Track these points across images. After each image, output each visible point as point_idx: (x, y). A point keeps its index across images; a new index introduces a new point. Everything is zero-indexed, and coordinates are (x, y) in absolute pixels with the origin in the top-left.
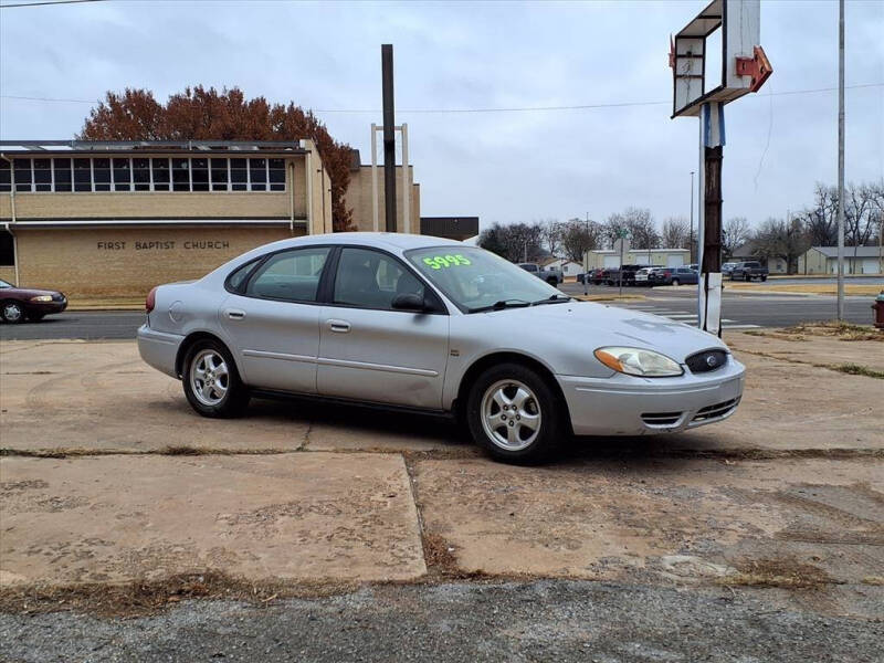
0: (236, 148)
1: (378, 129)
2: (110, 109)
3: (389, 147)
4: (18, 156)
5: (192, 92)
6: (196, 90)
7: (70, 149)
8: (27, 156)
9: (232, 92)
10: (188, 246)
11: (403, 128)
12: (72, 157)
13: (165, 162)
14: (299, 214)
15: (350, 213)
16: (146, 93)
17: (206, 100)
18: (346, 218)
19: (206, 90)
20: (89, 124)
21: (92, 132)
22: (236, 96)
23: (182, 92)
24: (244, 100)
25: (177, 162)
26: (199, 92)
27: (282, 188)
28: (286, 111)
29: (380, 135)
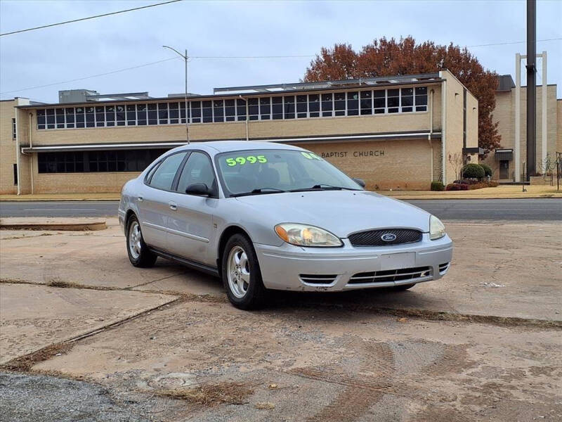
0: (393, 82)
1: (523, 57)
2: (324, 60)
3: (531, 71)
4: (251, 97)
5: (379, 42)
6: (381, 41)
7: (283, 90)
8: (255, 97)
9: (407, 39)
10: (356, 154)
11: (544, 55)
12: (283, 95)
13: (342, 95)
14: (436, 128)
15: (496, 125)
16: (347, 46)
17: (388, 48)
18: (492, 129)
19: (388, 40)
20: (309, 71)
21: (311, 77)
22: (410, 42)
23: (372, 43)
24: (415, 45)
25: (351, 95)
26: (383, 42)
27: (424, 109)
28: (447, 50)
29: (524, 62)
